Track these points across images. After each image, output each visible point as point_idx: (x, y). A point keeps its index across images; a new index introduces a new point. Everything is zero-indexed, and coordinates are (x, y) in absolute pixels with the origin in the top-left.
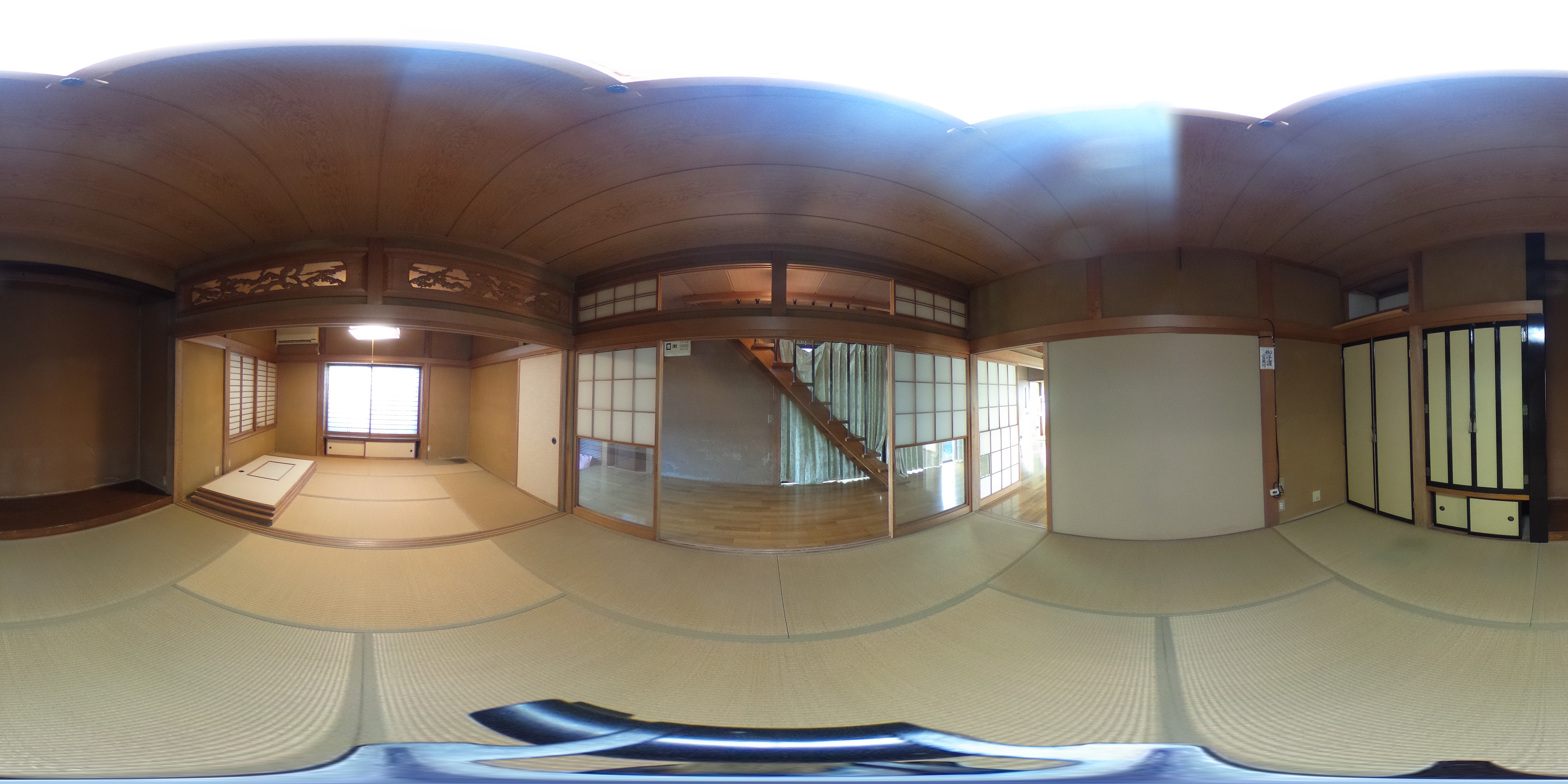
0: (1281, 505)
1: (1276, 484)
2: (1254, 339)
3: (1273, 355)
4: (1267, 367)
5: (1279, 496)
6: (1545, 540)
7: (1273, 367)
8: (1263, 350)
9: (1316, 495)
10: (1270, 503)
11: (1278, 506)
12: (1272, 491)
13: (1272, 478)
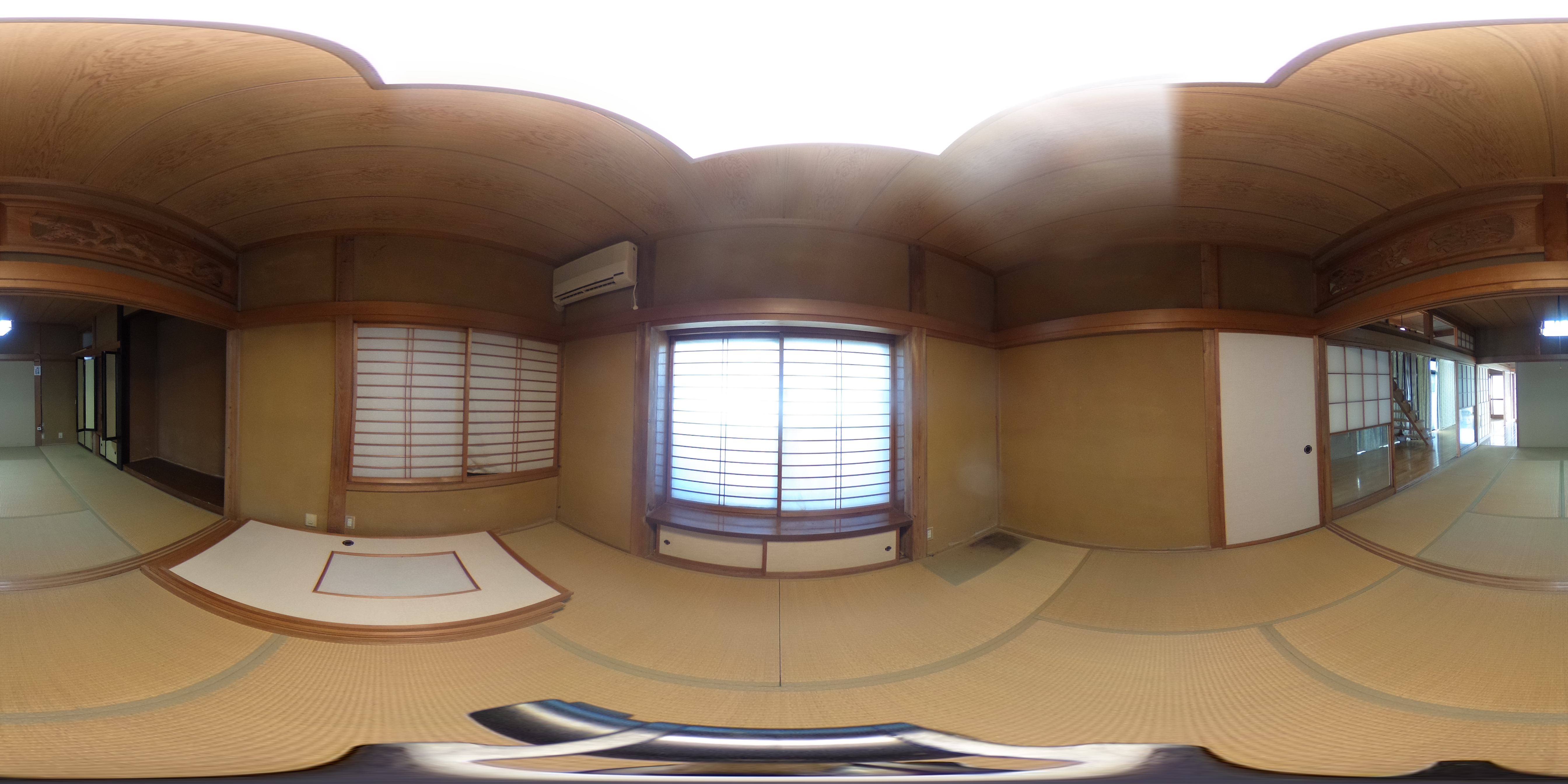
0: (43, 437)
1: (41, 425)
2: (32, 363)
3: (40, 369)
4: (37, 375)
5: (41, 431)
6: (122, 469)
7: (40, 374)
8: (35, 367)
9: (61, 435)
10: (38, 434)
11: (41, 437)
12: (38, 428)
13: (39, 421)
